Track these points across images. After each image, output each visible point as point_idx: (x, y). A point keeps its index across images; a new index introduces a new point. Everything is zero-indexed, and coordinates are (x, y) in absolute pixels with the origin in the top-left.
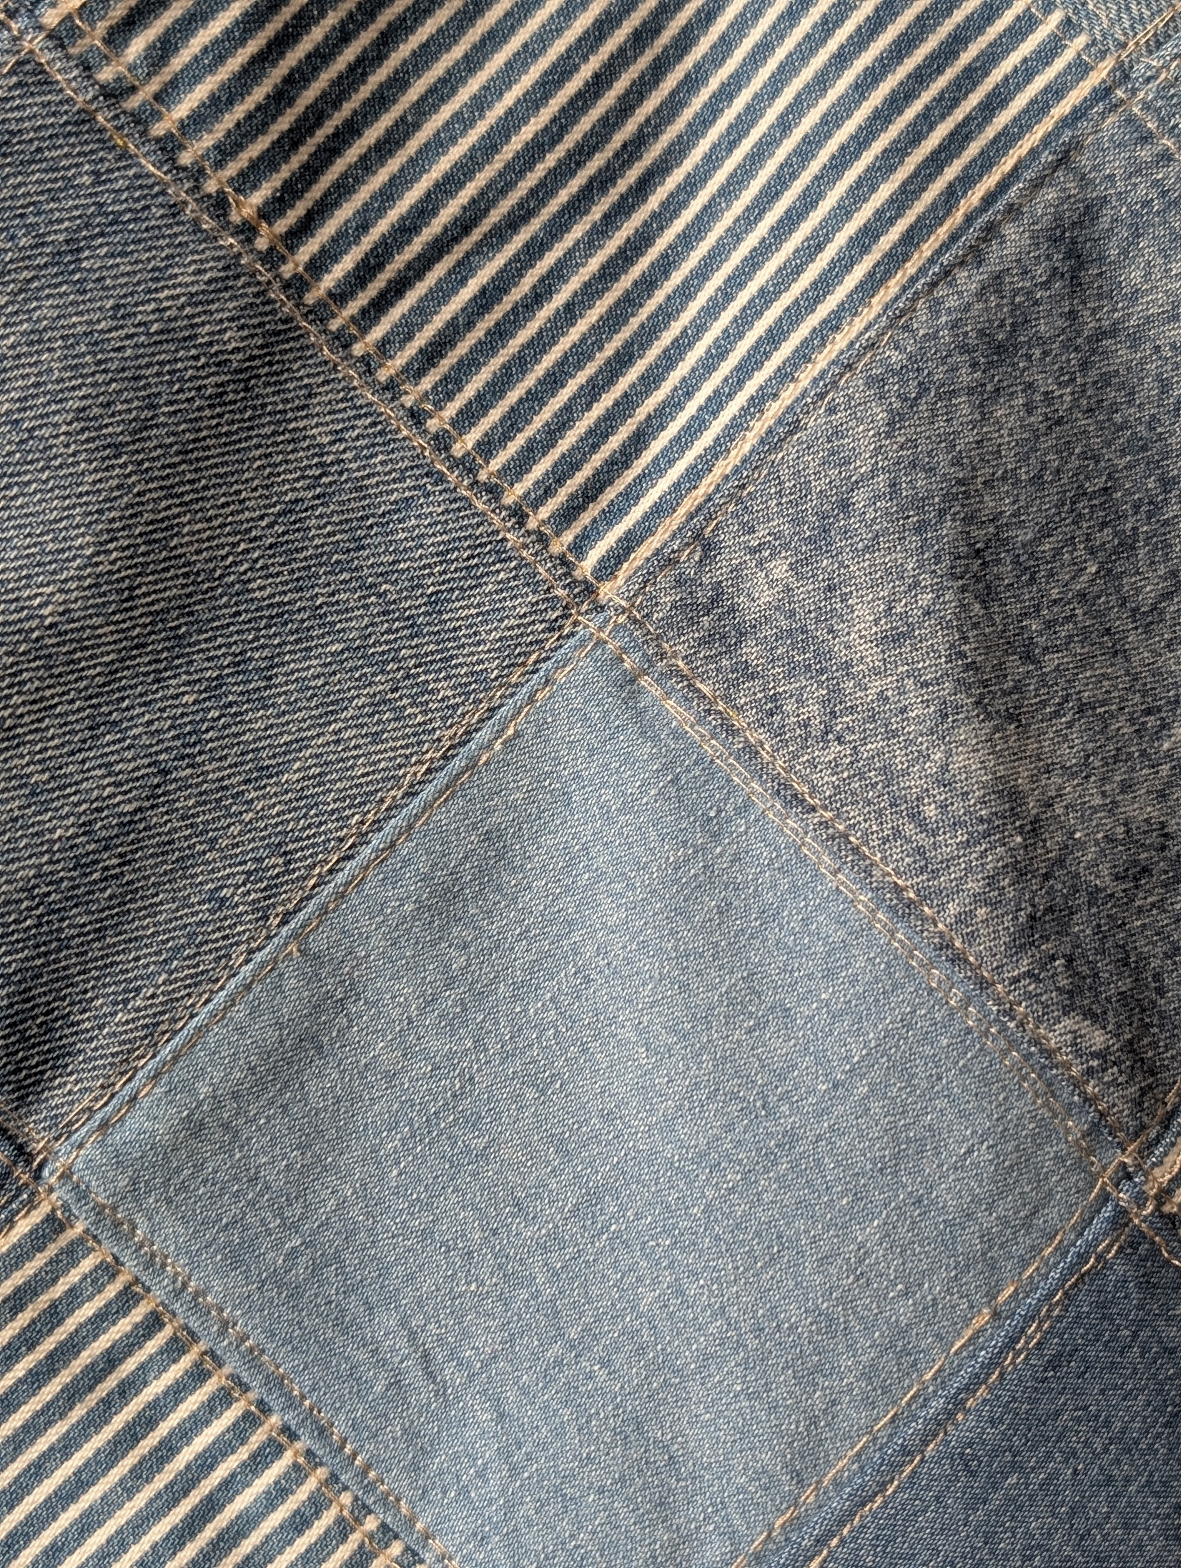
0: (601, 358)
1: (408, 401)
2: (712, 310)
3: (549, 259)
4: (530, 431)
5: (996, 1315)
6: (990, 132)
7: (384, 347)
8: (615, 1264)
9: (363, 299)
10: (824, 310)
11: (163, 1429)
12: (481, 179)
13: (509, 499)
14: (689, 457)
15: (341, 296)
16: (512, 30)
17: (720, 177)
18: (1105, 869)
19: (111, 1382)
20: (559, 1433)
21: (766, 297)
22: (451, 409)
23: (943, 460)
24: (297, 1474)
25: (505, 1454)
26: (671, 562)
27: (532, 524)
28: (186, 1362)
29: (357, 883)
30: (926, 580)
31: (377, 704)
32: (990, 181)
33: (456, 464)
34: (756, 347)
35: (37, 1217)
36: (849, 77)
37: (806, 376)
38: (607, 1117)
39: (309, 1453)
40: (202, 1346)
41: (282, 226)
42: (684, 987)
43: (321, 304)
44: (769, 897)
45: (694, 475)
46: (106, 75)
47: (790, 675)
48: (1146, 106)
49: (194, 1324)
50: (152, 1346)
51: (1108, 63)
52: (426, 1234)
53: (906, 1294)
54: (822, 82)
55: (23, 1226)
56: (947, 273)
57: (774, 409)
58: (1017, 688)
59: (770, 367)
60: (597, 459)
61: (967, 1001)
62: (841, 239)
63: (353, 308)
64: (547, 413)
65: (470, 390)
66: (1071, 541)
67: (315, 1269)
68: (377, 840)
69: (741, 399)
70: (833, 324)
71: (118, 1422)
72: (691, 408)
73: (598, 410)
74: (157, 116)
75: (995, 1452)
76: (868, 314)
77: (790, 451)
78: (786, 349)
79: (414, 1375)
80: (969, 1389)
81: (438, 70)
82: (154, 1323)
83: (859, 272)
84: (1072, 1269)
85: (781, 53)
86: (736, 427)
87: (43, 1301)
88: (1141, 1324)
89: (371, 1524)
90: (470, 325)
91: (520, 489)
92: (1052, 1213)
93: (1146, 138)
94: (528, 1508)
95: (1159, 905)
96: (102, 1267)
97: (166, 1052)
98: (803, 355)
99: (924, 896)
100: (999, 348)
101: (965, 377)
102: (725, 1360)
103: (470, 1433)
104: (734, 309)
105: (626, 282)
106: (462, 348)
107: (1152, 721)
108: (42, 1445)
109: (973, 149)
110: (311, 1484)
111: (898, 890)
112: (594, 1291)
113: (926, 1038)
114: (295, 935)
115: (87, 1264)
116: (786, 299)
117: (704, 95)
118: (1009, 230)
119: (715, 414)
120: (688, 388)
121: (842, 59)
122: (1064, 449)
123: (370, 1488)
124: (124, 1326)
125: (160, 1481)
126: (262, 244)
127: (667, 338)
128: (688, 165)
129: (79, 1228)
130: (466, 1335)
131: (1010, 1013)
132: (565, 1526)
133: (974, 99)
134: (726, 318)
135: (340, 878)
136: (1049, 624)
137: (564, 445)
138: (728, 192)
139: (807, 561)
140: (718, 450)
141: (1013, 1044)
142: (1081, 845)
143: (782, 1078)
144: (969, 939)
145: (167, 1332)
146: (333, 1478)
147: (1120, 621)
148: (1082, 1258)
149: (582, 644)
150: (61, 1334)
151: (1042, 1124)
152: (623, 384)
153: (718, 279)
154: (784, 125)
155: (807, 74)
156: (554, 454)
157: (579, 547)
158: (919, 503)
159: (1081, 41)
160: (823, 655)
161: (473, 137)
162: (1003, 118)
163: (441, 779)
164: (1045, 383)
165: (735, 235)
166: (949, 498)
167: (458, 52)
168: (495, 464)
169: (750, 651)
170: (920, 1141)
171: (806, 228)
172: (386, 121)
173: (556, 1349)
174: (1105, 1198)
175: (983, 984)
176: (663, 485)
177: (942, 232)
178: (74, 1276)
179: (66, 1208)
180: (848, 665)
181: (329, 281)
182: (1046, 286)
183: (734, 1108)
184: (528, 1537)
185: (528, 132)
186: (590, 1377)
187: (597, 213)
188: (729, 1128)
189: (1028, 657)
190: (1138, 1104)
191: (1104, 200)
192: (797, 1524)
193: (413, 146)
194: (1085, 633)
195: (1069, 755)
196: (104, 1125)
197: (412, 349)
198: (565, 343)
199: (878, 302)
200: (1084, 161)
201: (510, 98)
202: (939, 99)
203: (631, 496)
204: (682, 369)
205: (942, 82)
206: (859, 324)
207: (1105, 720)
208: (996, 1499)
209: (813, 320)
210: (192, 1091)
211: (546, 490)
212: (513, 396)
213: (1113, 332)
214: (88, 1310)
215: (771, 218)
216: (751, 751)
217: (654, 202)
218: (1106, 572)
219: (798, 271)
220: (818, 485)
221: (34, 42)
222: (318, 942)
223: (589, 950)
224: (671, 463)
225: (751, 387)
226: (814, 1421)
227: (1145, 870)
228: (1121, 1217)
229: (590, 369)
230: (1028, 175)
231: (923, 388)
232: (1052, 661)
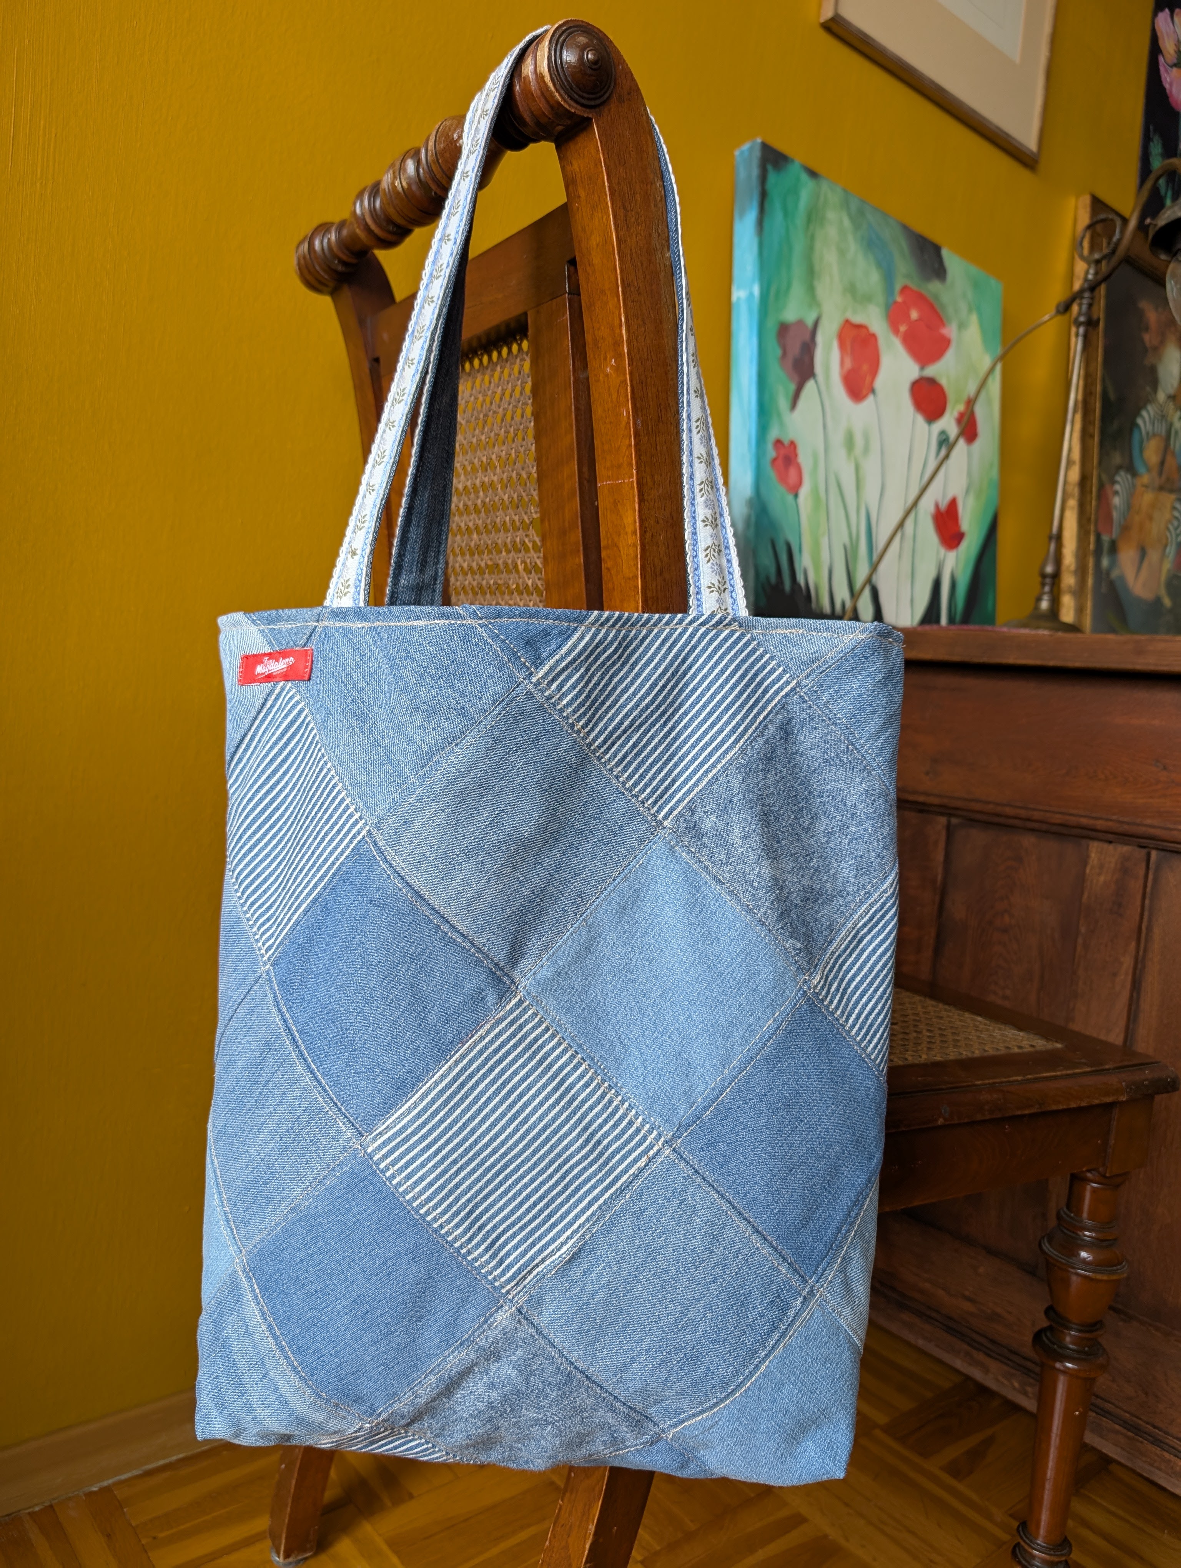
0: (663, 760)
1: (615, 773)
2: (693, 747)
3: (650, 734)
4: (645, 780)
5: (774, 1020)
6: (764, 700)
7: (610, 760)
8: (672, 1010)
9: (605, 747)
10: (723, 748)
11: (549, 1060)
12: (635, 714)
13: (640, 799)
14: (687, 787)
15: (599, 747)
16: (642, 673)
17: (694, 711)
18: (798, 899)
19: (535, 1046)
20: (658, 1057)
21: (708, 744)
22: (626, 775)
23: (756, 789)
24: (586, 1071)
25: (643, 1063)
26: (683, 815)
27: (646, 805)
28: (556, 1040)
29: (600, 905)
30: (753, 822)
31: (606, 855)
32: (765, 713)
33: (627, 790)
34: (705, 758)
35: (517, 999)
36: (729, 686)
37: (719, 766)
38: (669, 969)
39: (589, 1065)
40: (559, 1036)
41: (586, 730)
42: (691, 933)
43: (595, 749)
44: (713, 908)
45: (689, 792)
46: (547, 694)
47: (716, 847)
48: (805, 693)
49: (558, 1029)
50: (547, 1036)
51: (795, 682)
52: (619, 1003)
53: (751, 1015)
54: (722, 687)
55: (513, 1002)
56: (755, 739)
57: (711, 775)
58: (776, 850)
59: (709, 763)
60: (663, 787)
61: (766, 935)
62: (728, 729)
63: (602, 750)
64: (649, 776)
65: (630, 770)
66: (787, 810)
67: (590, 1013)
68: (605, 893)
69: (701, 771)
70: (726, 752)
71: (538, 1058)
72: (687, 773)
73: (663, 774)
74: (558, 704)
75: (775, 1057)
76: (735, 750)
77: (715, 786)
78: (714, 758)
79: (617, 1043)
80: (768, 1040)
81: (624, 685)
82: (547, 1029)
83: (733, 738)
84: (793, 1007)
85: (710, 678)
86: (700, 779)
87: (518, 1023)
88: (810, 1022)
89: (606, 1084)
90: (631, 753)
91: (643, 796)
92: (788, 992)
93: (805, 702)
94: (650, 1078)
95: (811, 908)
96: (534, 1013)
97: (551, 953)
98: (718, 760)
99: (755, 907)
100: (769, 759)
101: (761, 767)
102: (703, 1035)
103: (632, 1058)
104: (699, 747)
105: (669, 739)
106: (628, 759)
107: (808, 858)
108: (517, 1065)
109: (760, 705)
110: (590, 1074)
111: (748, 905)
112: (666, 1018)
113: (756, 946)
114: (584, 920)
115: (530, 1013)
116: (713, 745)
117: (689, 688)
118: (770, 726)
119: (694, 775)
120: (686, 768)
121: (727, 681)
122: (785, 785)
123: (605, 1075)
124: (540, 1030)
125: (549, 1074)
126: (582, 735)
127: (680, 754)
128: (685, 707)
129: (528, 1002)
130: (631, 1031)
131: (777, 939)
132: (660, 1083)
133: (760, 691)
134: (697, 749)
135: (596, 903)
136: (783, 833)
137: (654, 784)
138: (696, 715)
139: (720, 816)
140: (695, 785)
141: (777, 947)
142: (793, 892)
143: (718, 957)
144: (767, 918)
145: (551, 1031)
146: (595, 1072)
147: (800, 832)
148: (796, 1004)
149: (660, 838)
150: (522, 1033)
151: (785, 968)
152: (669, 767)
153: (694, 739)
154: (712, 698)
155: (717, 684)
156: (652, 786)
157: (659, 811)
158: (751, 801)
159: (788, 675)
160: (726, 841)
161: (633, 703)
162: (767, 696)
163: (622, 875)
164: (780, 768)
165: (698, 727)
166: (758, 800)
167: (629, 680)
168: (637, 790)
169: (705, 840)
170: (755, 973)
171: (718, 726)
172: (611, 700)
173: (656, 1034)
174: (801, 988)
175: (770, 931)
176: (680, 794)
177: (753, 727)
178: (526, 1016)
179: (524, 997)
180: (733, 844)
181: (597, 743)
182: (779, 741)
183: (705, 966)
184: (650, 1086)
185: (646, 701)
186: (666, 1041)
187: (662, 721)
188: (704, 971)
189: (778, 842)
190: (808, 962)
191: (794, 718)
192: (723, 1079)
193: (618, 706)
194: (791, 834)
195: (789, 868)
196: (534, 973)
197: (616, 760)
198: (654, 756)
199: (738, 746)
200: (788, 707)
201: (642, 692)
202: (752, 691)
203: (671, 797)
204: (684, 763)
205: (752, 686)
206: (733, 752)
207: (797, 858)
208: (775, 1070)
209: (721, 751)
210: (558, 964)
211: (650, 796)
212: (641, 771)
213: (796, 753)
214: (530, 1026)
215: (708, 723)
216: (706, 867)
217: (676, 718)
218: (796, 818)
219: (716, 737)
220: (724, 796)
221: (530, 687)
222: (590, 921)
223: (663, 923)
224: (682, 788)
225: (704, 769)
226: (728, 1051)
227: (808, 899)
228: (805, 993)
229: (660, 763)
230: (775, 711)
231: (750, 771)
232: (784, 842)
